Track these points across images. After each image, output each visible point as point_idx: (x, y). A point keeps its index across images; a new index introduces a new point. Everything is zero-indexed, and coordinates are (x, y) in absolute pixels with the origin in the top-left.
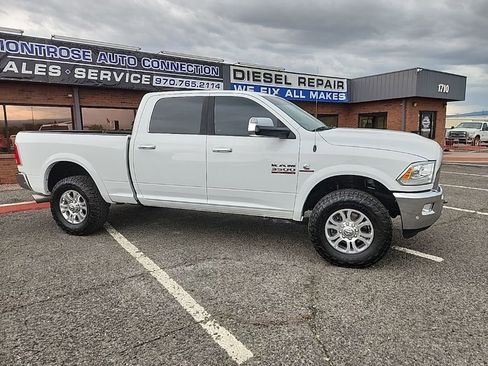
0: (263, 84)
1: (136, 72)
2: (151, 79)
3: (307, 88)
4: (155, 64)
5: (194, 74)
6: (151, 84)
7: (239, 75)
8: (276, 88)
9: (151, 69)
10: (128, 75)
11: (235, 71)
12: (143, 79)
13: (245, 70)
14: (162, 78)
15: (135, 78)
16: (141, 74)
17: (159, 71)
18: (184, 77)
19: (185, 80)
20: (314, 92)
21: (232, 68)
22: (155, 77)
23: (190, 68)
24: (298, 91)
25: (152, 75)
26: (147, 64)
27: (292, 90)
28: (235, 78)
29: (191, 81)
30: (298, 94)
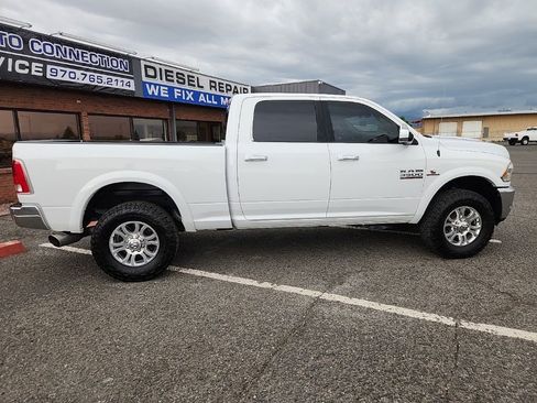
0: (176, 85)
1: (22, 58)
2: (45, 69)
3: (218, 93)
4: (48, 49)
5: (99, 67)
6: (45, 76)
7: (151, 72)
8: (190, 91)
9: (42, 56)
10: (10, 61)
11: (146, 67)
12: (34, 69)
13: (157, 67)
14: (59, 68)
15: (22, 67)
16: (30, 61)
17: (54, 58)
18: (87, 70)
19: (88, 73)
20: (224, 97)
21: (143, 63)
22: (49, 67)
23: (94, 59)
24: (210, 95)
25: (45, 64)
26: (37, 47)
27: (205, 94)
28: (147, 76)
29: (96, 75)
30: (210, 99)
